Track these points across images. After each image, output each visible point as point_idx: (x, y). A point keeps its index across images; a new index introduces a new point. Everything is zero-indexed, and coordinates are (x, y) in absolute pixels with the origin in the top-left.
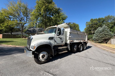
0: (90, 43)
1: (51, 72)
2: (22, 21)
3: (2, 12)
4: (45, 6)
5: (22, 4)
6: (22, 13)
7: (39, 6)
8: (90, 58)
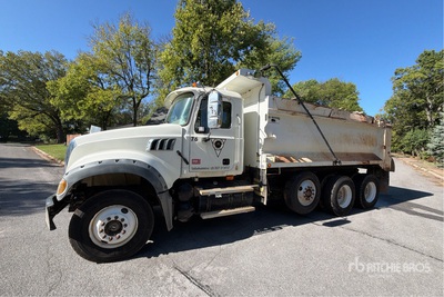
0: (411, 170)
1: (196, 276)
2: (135, 89)
3: (79, 64)
4: (205, 26)
5: (134, 30)
6: (133, 61)
7: (183, 30)
8: (391, 237)
